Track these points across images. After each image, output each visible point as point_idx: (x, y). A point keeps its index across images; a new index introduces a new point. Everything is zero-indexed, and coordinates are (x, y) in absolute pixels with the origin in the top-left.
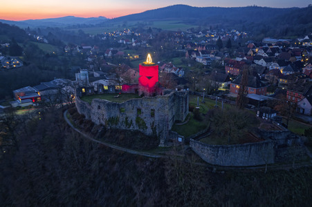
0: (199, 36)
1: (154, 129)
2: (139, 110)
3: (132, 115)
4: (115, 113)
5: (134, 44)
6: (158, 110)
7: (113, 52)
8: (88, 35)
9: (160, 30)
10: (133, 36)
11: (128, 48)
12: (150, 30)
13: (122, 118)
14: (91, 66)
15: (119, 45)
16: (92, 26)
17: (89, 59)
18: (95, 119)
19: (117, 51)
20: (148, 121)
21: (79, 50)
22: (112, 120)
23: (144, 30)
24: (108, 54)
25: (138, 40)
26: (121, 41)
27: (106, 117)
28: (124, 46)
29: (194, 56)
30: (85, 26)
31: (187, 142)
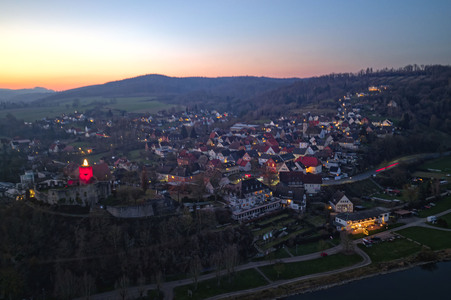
0: (170, 121)
1: (87, 203)
2: (78, 194)
3: (74, 197)
4: (63, 196)
5: (87, 135)
6: (89, 192)
7: (61, 147)
8: (23, 122)
9: (123, 113)
10: (86, 123)
11: (80, 140)
12: (110, 114)
13: (67, 199)
14: (34, 167)
15: (67, 136)
16: (26, 105)
17: (30, 158)
18: (51, 202)
19: (64, 146)
20: (83, 199)
21: (14, 147)
22: (62, 200)
23: (102, 113)
24: (53, 148)
25: (93, 128)
26: (70, 131)
27: (58, 199)
28: (75, 136)
29: (154, 148)
30: (15, 106)
31: (105, 208)
